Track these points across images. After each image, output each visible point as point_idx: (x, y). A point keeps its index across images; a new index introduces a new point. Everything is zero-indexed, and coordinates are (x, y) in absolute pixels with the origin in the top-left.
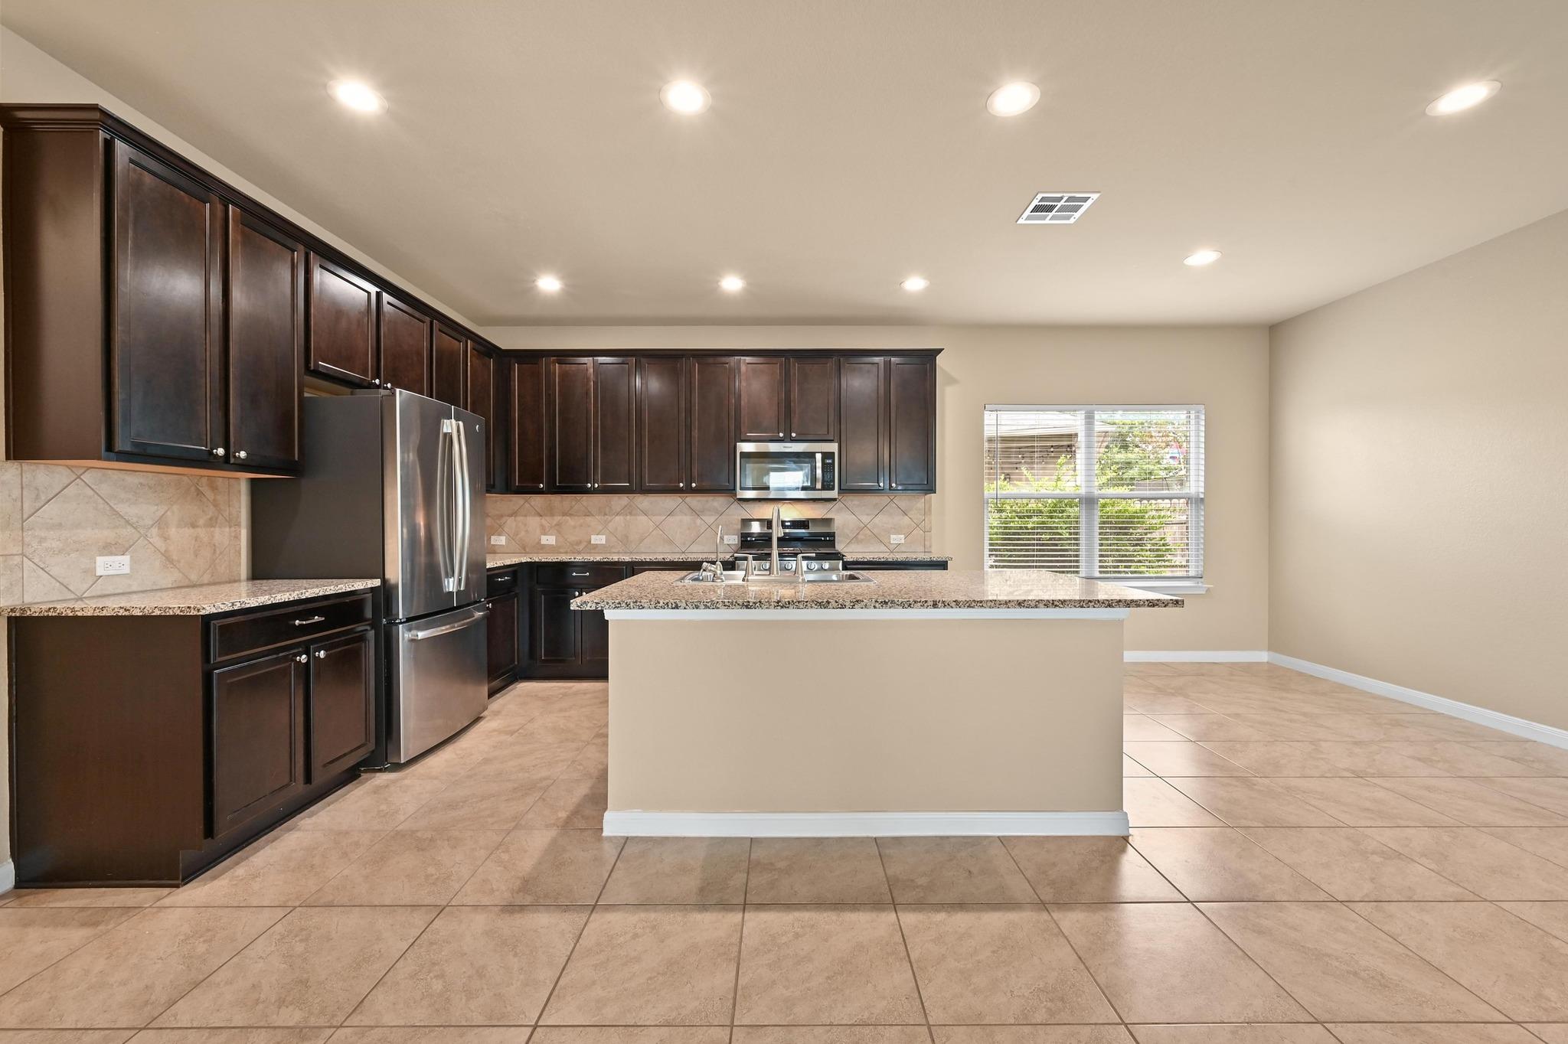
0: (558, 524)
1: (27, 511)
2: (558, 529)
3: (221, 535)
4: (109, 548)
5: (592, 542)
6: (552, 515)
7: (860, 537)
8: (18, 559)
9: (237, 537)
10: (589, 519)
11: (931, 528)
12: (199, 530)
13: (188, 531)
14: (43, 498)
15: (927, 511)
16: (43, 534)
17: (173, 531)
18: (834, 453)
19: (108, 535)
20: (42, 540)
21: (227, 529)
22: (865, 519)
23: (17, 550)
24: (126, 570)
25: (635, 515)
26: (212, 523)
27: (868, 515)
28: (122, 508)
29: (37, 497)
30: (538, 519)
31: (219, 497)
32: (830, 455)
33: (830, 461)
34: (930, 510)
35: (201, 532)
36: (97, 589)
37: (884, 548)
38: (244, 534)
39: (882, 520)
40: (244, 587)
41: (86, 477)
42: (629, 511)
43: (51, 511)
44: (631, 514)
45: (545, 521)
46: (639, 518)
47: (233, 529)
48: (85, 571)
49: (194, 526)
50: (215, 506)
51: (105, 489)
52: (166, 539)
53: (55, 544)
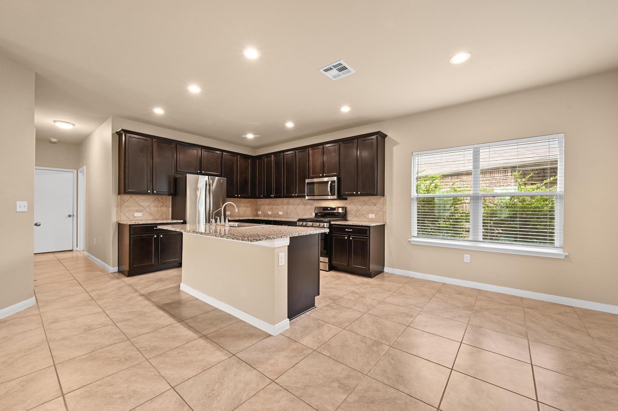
0: (272, 208)
1: (121, 204)
2: (272, 209)
3: (164, 209)
4: (137, 211)
5: (279, 214)
6: (271, 205)
7: (358, 215)
8: (120, 213)
9: (169, 210)
10: (279, 206)
11: (386, 211)
12: (158, 208)
13: (155, 208)
14: (125, 201)
15: (384, 204)
16: (124, 208)
17: (152, 208)
18: (335, 181)
19: (137, 208)
20: (124, 209)
21: (166, 208)
22: (359, 207)
23: (120, 211)
24: (141, 215)
25: (290, 205)
26: (162, 206)
27: (360, 205)
28: (140, 203)
29: (123, 202)
30: (267, 206)
31: (163, 201)
32: (334, 182)
33: (334, 184)
34: (386, 203)
35: (159, 208)
36: (135, 219)
37: (366, 219)
38: (170, 209)
39: (366, 208)
40: (171, 220)
41: (133, 197)
42: (288, 204)
43: (126, 204)
44: (288, 205)
45: (269, 207)
46: (290, 206)
47: (167, 208)
48: (133, 215)
49: (157, 207)
50: (162, 203)
51: (137, 200)
52: (150, 210)
53: (127, 210)
